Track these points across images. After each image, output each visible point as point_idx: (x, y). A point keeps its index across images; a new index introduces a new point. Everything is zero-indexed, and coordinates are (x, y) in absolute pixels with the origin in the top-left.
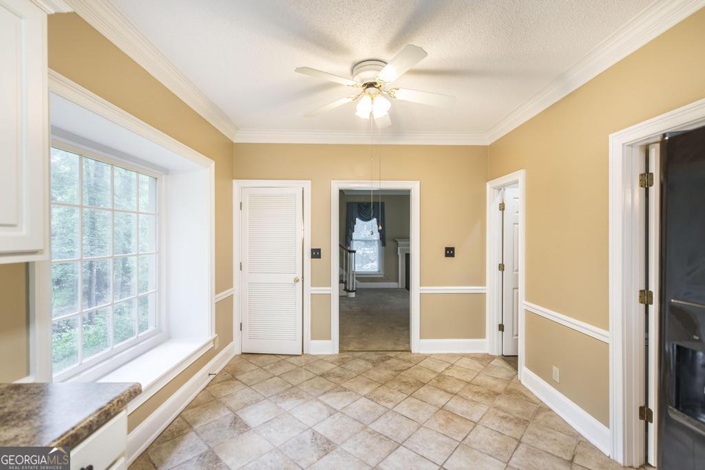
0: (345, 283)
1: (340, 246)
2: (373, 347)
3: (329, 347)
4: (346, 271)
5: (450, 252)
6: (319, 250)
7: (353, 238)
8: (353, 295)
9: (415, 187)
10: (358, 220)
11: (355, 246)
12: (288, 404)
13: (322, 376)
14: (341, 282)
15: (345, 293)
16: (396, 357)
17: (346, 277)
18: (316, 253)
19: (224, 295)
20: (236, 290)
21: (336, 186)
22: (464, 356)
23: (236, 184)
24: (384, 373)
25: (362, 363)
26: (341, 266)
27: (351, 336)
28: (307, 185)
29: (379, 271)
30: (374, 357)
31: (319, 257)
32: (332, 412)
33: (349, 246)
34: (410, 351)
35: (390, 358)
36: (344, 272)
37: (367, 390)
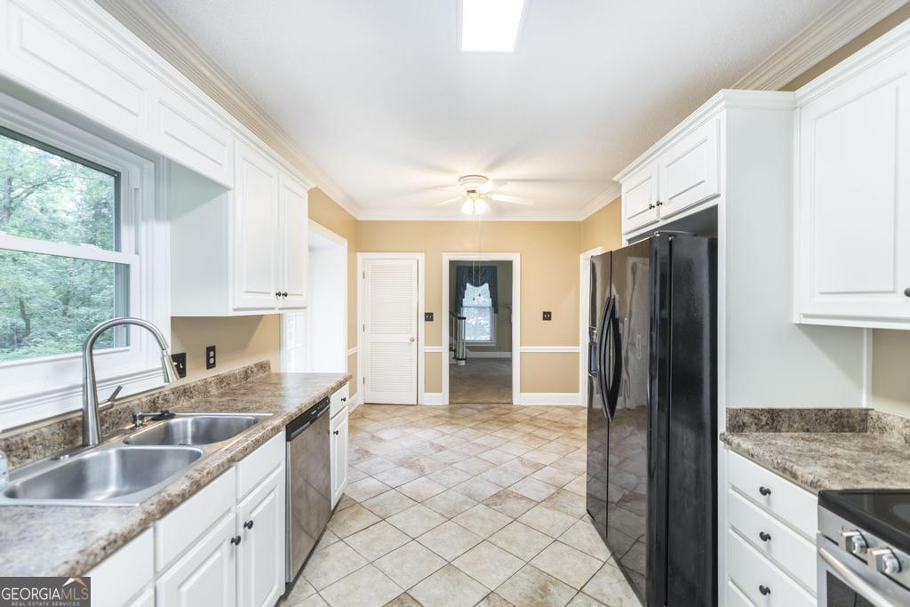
0: (455, 351)
1: (450, 312)
2: (481, 401)
3: (441, 398)
4: (456, 339)
5: (547, 316)
6: (432, 314)
7: (464, 304)
8: (463, 363)
9: (516, 258)
10: (468, 285)
11: (465, 312)
12: (410, 431)
13: (435, 417)
14: (451, 349)
15: (454, 362)
16: (499, 407)
17: (456, 345)
18: (429, 317)
19: (352, 351)
20: (359, 348)
21: (446, 258)
22: (558, 407)
23: (360, 256)
24: (486, 416)
25: (470, 410)
26: (451, 334)
27: (459, 393)
28: (421, 257)
29: (491, 340)
30: (480, 407)
31: (432, 320)
32: (444, 434)
33: (459, 312)
34: (512, 403)
35: (494, 407)
36: (454, 341)
37: (472, 425)
